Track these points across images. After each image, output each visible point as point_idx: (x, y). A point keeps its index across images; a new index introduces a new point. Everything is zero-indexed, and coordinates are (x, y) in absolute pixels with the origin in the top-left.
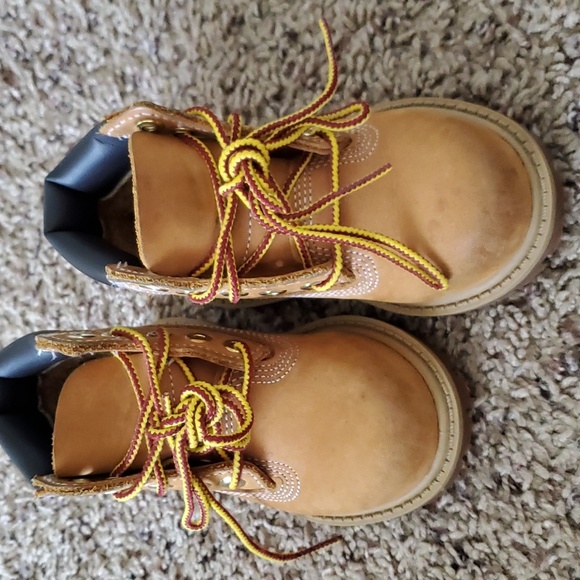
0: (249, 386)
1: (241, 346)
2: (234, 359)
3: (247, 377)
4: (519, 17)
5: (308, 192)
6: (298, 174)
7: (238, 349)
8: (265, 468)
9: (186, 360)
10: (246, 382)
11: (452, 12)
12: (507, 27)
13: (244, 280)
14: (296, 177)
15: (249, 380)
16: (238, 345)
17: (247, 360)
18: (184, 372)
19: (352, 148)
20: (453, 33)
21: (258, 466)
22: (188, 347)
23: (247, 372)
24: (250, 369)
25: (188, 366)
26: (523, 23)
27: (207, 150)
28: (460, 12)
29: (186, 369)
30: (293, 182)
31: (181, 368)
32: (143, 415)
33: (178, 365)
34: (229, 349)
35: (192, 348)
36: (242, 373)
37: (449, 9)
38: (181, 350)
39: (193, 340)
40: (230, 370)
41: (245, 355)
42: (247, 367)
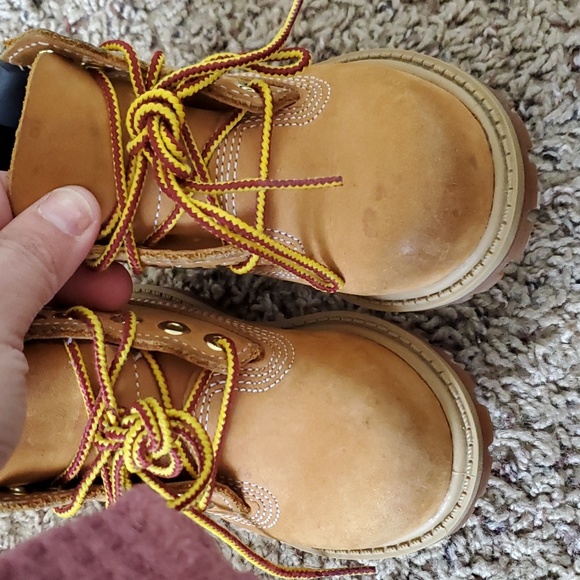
0: (230, 394)
1: (227, 345)
2: (216, 360)
3: (229, 384)
4: (240, 30)
5: (233, 157)
6: (224, 133)
7: (221, 346)
8: (240, 489)
9: (156, 355)
10: (228, 390)
11: (185, 13)
12: (228, 36)
13: (144, 251)
14: (220, 137)
15: (232, 388)
16: (224, 342)
17: (231, 364)
18: (152, 370)
19: (297, 107)
20: (181, 34)
21: (232, 488)
22: (161, 339)
23: (230, 377)
24: (234, 375)
25: (157, 363)
26: (241, 36)
27: (112, 91)
28: (191, 15)
29: (155, 367)
30: (216, 143)
31: (149, 365)
32: (93, 421)
33: (146, 360)
34: (210, 345)
35: (165, 341)
36: (224, 377)
37: (182, 10)
38: (151, 343)
39: (167, 331)
40: (209, 372)
41: (231, 357)
42: (231, 371)
